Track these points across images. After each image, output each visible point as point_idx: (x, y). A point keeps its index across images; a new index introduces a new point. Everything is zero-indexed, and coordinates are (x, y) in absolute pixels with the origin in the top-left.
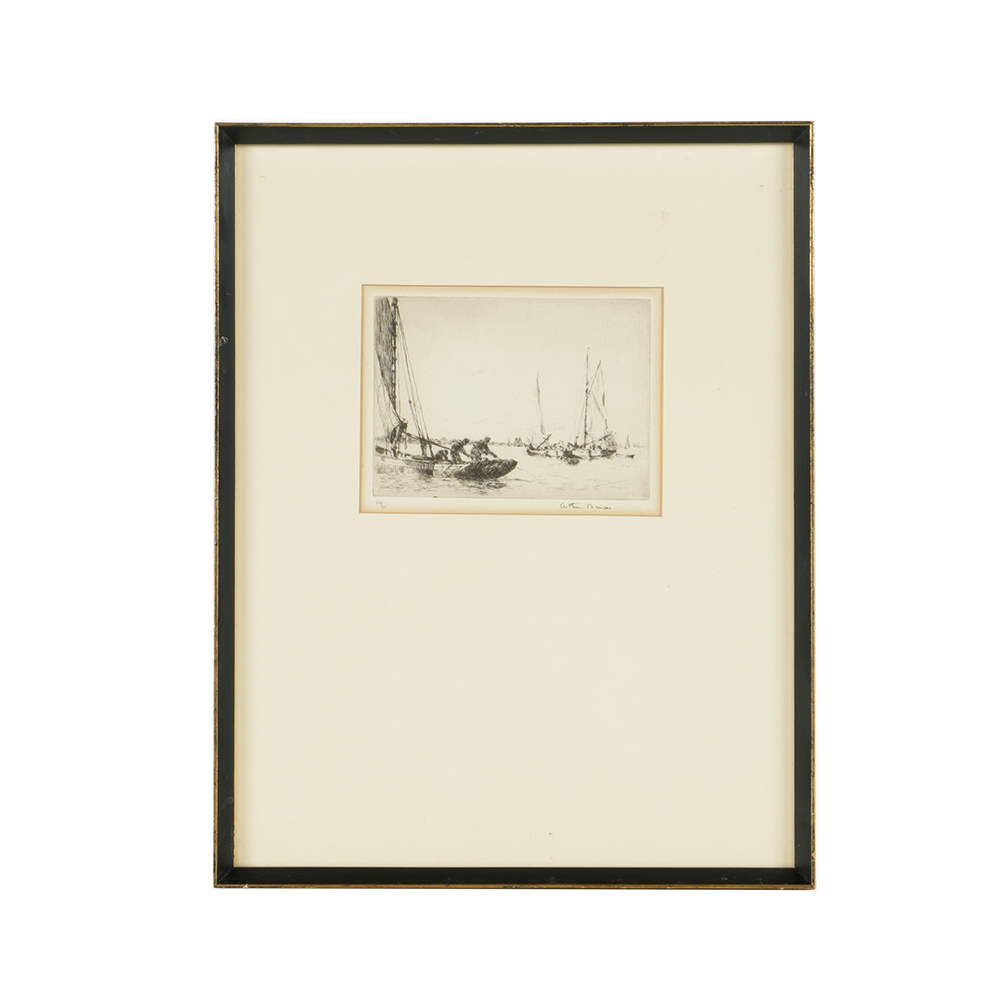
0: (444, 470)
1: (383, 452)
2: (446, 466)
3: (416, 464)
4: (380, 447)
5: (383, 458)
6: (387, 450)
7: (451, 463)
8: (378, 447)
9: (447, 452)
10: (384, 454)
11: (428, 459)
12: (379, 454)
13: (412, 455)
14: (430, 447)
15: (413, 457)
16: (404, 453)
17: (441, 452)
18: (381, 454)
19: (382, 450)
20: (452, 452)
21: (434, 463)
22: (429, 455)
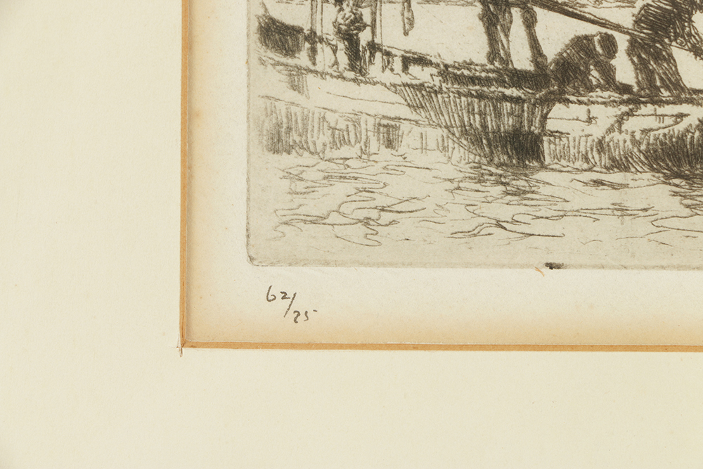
0: (597, 131)
1: (298, 46)
2: (605, 115)
3: (456, 106)
4: (283, 24)
5: (296, 78)
6: (313, 38)
7: (632, 99)
8: (273, 21)
9: (610, 45)
10: (302, 59)
11: (518, 78)
12: (277, 59)
13: (438, 61)
14: (530, 23)
15: (446, 72)
16: (399, 53)
17: (581, 44)
18: (286, 55)
19: (291, 35)
20: (634, 47)
21: (548, 101)
22: (522, 59)
